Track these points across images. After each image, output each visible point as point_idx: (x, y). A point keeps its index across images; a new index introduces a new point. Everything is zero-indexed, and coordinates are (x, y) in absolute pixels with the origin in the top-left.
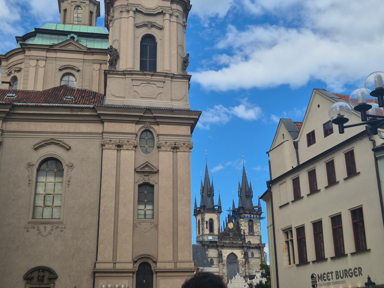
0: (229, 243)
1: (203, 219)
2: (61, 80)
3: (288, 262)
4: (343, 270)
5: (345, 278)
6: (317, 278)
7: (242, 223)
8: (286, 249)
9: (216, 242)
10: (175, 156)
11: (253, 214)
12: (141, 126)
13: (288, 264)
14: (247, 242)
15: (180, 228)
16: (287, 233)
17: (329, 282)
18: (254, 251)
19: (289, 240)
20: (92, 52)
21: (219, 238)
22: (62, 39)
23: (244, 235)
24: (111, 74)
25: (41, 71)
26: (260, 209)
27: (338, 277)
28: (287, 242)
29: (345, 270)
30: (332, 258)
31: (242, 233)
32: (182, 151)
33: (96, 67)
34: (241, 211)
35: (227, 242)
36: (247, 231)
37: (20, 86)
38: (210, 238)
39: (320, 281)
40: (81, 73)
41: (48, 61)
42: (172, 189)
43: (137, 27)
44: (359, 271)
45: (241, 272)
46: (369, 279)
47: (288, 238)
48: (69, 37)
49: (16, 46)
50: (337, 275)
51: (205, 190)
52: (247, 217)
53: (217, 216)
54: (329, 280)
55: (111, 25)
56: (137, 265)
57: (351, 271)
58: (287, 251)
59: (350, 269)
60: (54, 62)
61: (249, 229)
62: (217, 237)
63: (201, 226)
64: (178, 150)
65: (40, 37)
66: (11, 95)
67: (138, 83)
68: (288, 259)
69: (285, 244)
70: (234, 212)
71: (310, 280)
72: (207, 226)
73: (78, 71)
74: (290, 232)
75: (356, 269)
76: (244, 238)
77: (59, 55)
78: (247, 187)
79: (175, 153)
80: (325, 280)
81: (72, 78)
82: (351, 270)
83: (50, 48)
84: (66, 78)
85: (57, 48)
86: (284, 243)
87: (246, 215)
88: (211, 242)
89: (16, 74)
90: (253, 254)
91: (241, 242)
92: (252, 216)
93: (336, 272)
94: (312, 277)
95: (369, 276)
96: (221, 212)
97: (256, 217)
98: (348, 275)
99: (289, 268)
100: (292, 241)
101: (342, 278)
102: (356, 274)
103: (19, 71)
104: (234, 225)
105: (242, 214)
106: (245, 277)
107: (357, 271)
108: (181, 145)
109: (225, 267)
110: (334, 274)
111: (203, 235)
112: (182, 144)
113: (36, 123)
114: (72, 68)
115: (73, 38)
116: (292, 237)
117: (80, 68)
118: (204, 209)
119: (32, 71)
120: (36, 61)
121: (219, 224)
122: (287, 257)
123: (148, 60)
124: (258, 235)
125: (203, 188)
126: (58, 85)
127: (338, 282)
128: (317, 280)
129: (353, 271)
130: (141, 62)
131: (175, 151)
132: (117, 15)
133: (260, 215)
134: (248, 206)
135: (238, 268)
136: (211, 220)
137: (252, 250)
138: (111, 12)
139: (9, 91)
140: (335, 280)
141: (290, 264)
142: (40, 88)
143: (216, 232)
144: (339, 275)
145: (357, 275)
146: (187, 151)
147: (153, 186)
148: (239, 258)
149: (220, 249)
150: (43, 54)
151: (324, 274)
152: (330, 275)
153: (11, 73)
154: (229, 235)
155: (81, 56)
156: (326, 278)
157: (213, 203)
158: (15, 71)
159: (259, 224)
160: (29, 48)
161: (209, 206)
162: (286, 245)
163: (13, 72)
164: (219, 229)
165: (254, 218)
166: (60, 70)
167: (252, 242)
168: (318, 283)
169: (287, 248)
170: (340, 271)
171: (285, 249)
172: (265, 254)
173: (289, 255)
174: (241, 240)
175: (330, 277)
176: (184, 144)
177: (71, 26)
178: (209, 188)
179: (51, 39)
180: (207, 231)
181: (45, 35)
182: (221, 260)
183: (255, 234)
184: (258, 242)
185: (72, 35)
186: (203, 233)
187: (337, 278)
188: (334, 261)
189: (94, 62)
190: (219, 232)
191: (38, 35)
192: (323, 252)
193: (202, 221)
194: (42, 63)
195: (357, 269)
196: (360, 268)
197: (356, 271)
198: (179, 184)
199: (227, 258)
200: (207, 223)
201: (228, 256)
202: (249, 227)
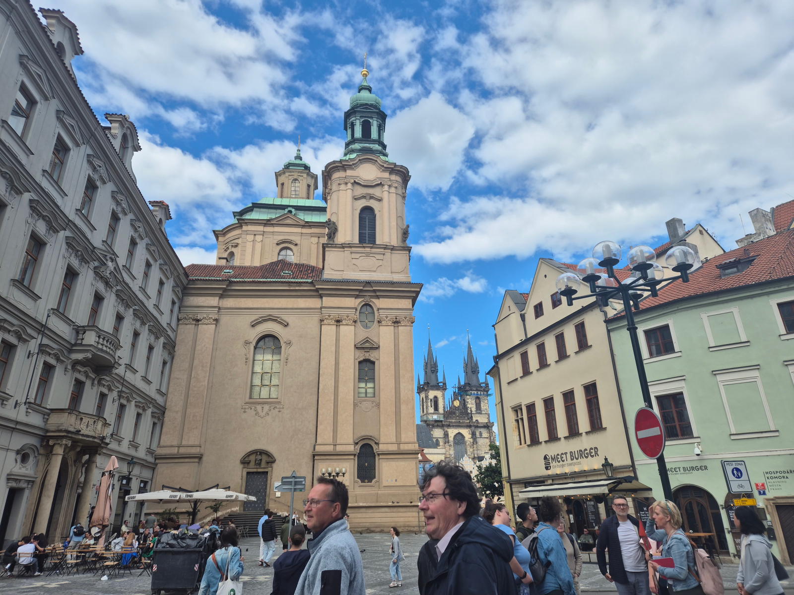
0: (455, 422)
1: (427, 397)
2: (279, 254)
3: (519, 442)
4: (577, 451)
5: (580, 458)
6: (550, 460)
7: (469, 401)
9: (442, 421)
10: (396, 331)
11: (480, 391)
12: (360, 300)
13: (518, 444)
14: (474, 421)
15: (403, 407)
16: (516, 411)
18: (482, 430)
20: (310, 226)
21: (444, 417)
22: (279, 213)
23: (471, 413)
24: (329, 247)
25: (258, 246)
26: (487, 385)
28: (517, 421)
29: (581, 451)
31: (469, 411)
32: (403, 326)
33: (315, 240)
34: (468, 388)
35: (453, 421)
36: (474, 409)
37: (237, 262)
38: (435, 417)
39: (554, 463)
40: (298, 247)
41: (265, 236)
42: (393, 365)
43: (355, 199)
44: (595, 451)
45: (469, 453)
46: (606, 459)
47: (518, 417)
48: (286, 211)
49: (234, 221)
50: (571, 456)
51: (429, 366)
52: (474, 394)
53: (441, 393)
54: (563, 461)
55: (329, 198)
56: (358, 447)
58: (517, 430)
59: (586, 450)
60: (271, 236)
61: (476, 407)
62: (442, 416)
63: (425, 404)
64: (399, 325)
65: (257, 212)
66: (228, 271)
67: (357, 256)
68: (518, 439)
69: (515, 423)
70: (459, 388)
72: (431, 404)
73: (296, 245)
74: (519, 410)
76: (472, 417)
77: (277, 229)
78: (473, 362)
79: (397, 328)
81: (289, 252)
83: (267, 223)
84: (283, 252)
85: (274, 222)
86: (514, 421)
87: (473, 392)
88: (436, 421)
89: (233, 250)
90: (481, 434)
91: (468, 421)
92: (479, 393)
93: (571, 452)
94: (545, 458)
96: (446, 389)
97: (484, 394)
98: (583, 455)
99: (520, 448)
100: (522, 419)
101: (577, 459)
103: (236, 246)
104: (460, 402)
105: (468, 391)
106: (474, 459)
107: (593, 451)
108: (402, 319)
109: (452, 448)
110: (568, 455)
111: (427, 414)
113: (253, 299)
114: (290, 242)
115: (290, 212)
116: (522, 415)
117: (298, 242)
118: (428, 386)
119: (249, 246)
120: (253, 236)
121: (444, 402)
122: (518, 437)
123: (367, 232)
124: (486, 414)
125: (427, 364)
126: (275, 259)
127: (573, 463)
128: (550, 462)
130: (360, 234)
131: (396, 325)
132: (334, 187)
133: (487, 391)
134: (474, 383)
135: (466, 449)
136: (436, 397)
137: (480, 430)
138: (329, 185)
139: (226, 268)
140: (569, 461)
141: (521, 444)
142: (257, 264)
143: (441, 410)
146: (409, 325)
147: (373, 363)
148: (466, 439)
149: (446, 429)
150: (260, 228)
151: (558, 455)
152: (564, 456)
153: (228, 248)
154: (454, 413)
155: (299, 230)
156: (560, 459)
157: (437, 380)
158: (232, 246)
159: (486, 402)
160: (246, 223)
161: (433, 383)
163: (230, 247)
164: (444, 407)
165: (481, 395)
166: (277, 244)
167: (480, 421)
169: (517, 428)
171: (515, 428)
172: (494, 434)
173: (520, 435)
174: (468, 419)
176: (405, 318)
177: (288, 199)
178: (432, 363)
179: (268, 213)
180: (431, 410)
181: (262, 210)
182: (447, 440)
183: (483, 412)
184: (486, 421)
185: (290, 209)
186: (427, 412)
187: (572, 459)
188: (567, 440)
189: (312, 235)
190: (444, 410)
191: (255, 209)
192: (555, 431)
193: (426, 399)
194: (259, 238)
195: (593, 449)
196: (596, 448)
197: (591, 451)
198: (401, 360)
199: (454, 438)
200: (431, 401)
201: (455, 436)
202: (476, 405)
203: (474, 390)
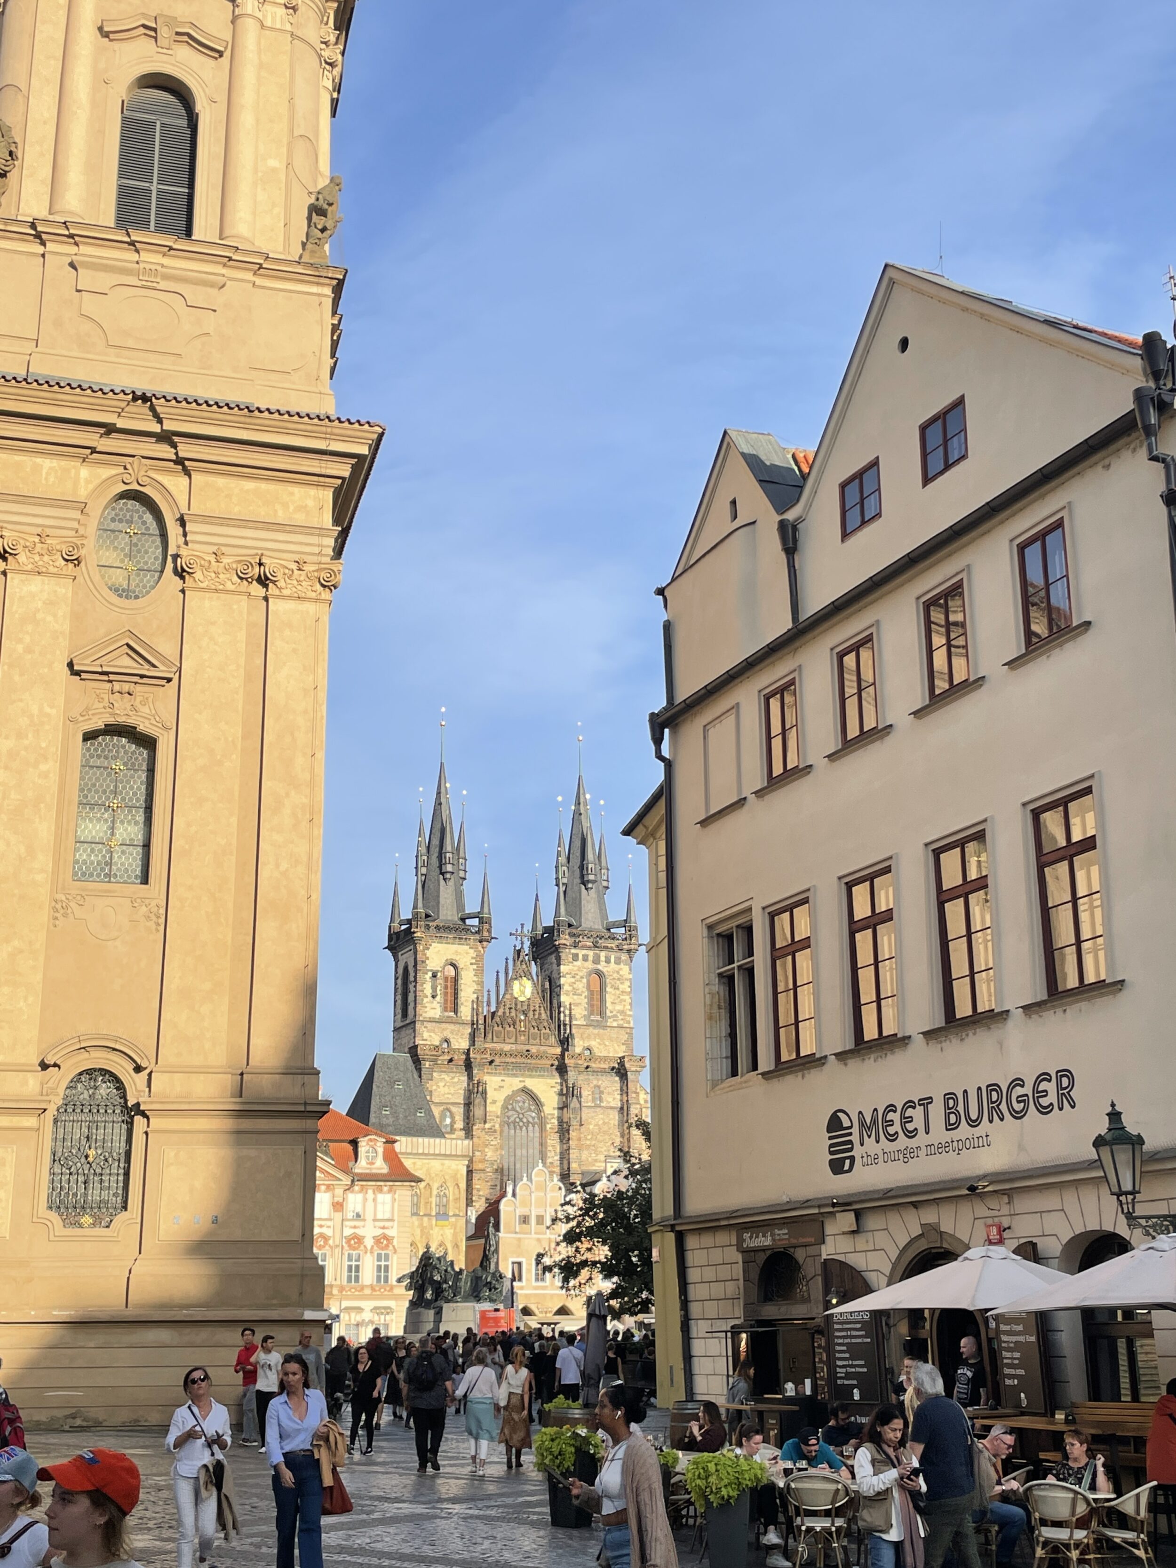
0: (513, 1054)
1: (420, 964)
3: (727, 1064)
4: (979, 1089)
5: (991, 1121)
6: (855, 1130)
7: (567, 981)
8: (720, 1008)
10: (257, 616)
11: (605, 948)
12: (106, 472)
13: (724, 1072)
14: (578, 1050)
16: (727, 938)
17: (913, 1143)
18: (603, 1082)
19: (735, 965)
21: (476, 1034)
23: (570, 1025)
26: (633, 934)
27: (953, 1118)
28: (728, 980)
29: (993, 1087)
30: (929, 1035)
31: (564, 1017)
32: (290, 597)
34: (563, 938)
35: (507, 1049)
36: (580, 1012)
39: (870, 1142)
43: (106, 35)
44: (1059, 1087)
46: (1115, 1116)
47: (731, 960)
50: (949, 1111)
51: (434, 857)
52: (585, 959)
53: (472, 953)
54: (911, 1134)
57: (1019, 1091)
58: (724, 1014)
59: (1018, 1082)
61: (591, 1005)
63: (412, 988)
64: (272, 591)
67: (104, 281)
68: (726, 1050)
69: (715, 988)
70: (536, 939)
71: (823, 1140)
72: (434, 989)
74: (740, 931)
75: (1045, 1077)
76: (571, 1036)
78: (590, 850)
79: (259, 604)
80: (892, 1138)
82: (1022, 1086)
86: (714, 980)
87: (581, 953)
92: (603, 955)
93: (949, 1096)
94: (834, 1124)
95: (1113, 1105)
96: (488, 938)
97: (617, 962)
98: (1003, 1107)
99: (729, 1088)
100: (749, 972)
101: (974, 1123)
102: (1044, 1102)
104: (535, 987)
105: (564, 947)
106: (566, 1177)
107: (1050, 1087)
108: (287, 571)
109: (497, 1142)
110: (937, 1111)
111: (419, 1021)
112: (294, 566)
116: (750, 951)
118: (427, 927)
121: (481, 983)
122: (724, 1042)
123: (154, 188)
124: (620, 1027)
127: (955, 1144)
128: (855, 1138)
129: (1028, 1090)
130: (124, 193)
131: (258, 591)
133: (631, 953)
134: (588, 921)
135: (542, 1144)
136: (452, 965)
137: (595, 1081)
140: (939, 1133)
143: (467, 1010)
144: (961, 1108)
145: (1051, 1104)
146: (313, 595)
147: (148, 743)
148: (547, 1109)
149: (479, 1075)
151: (891, 1108)
152: (917, 1114)
154: (512, 1022)
156: (897, 1127)
157: (462, 907)
159: (625, 987)
161: (445, 916)
162: (723, 991)
164: (479, 1001)
165: (608, 962)
167: (599, 1051)
168: (857, 1151)
169: (722, 1004)
170: (965, 1091)
171: (715, 1006)
173: (732, 1035)
174: (560, 1043)
175: (918, 1123)
176: (301, 565)
178: (447, 848)
180: (434, 1008)
182: (480, 1113)
183: (611, 1023)
184: (618, 1050)
186: (418, 1014)
187: (951, 1127)
188: (939, 1046)
190: (478, 1012)
193: (417, 972)
195: (1050, 1081)
196: (1066, 1073)
197: (1043, 1086)
199: (505, 1107)
200: (434, 976)
201: (509, 1099)
202: (591, 998)
203: (585, 947)
